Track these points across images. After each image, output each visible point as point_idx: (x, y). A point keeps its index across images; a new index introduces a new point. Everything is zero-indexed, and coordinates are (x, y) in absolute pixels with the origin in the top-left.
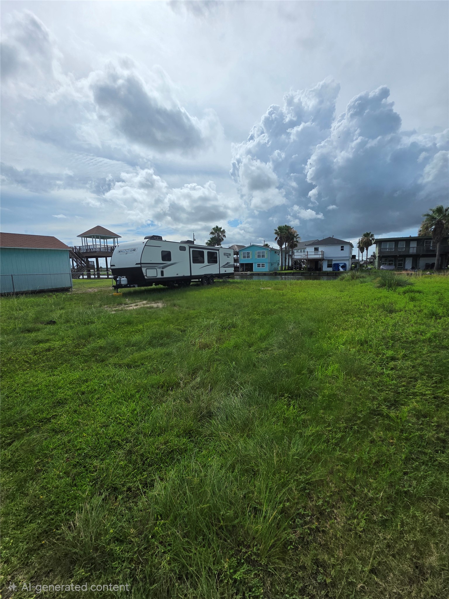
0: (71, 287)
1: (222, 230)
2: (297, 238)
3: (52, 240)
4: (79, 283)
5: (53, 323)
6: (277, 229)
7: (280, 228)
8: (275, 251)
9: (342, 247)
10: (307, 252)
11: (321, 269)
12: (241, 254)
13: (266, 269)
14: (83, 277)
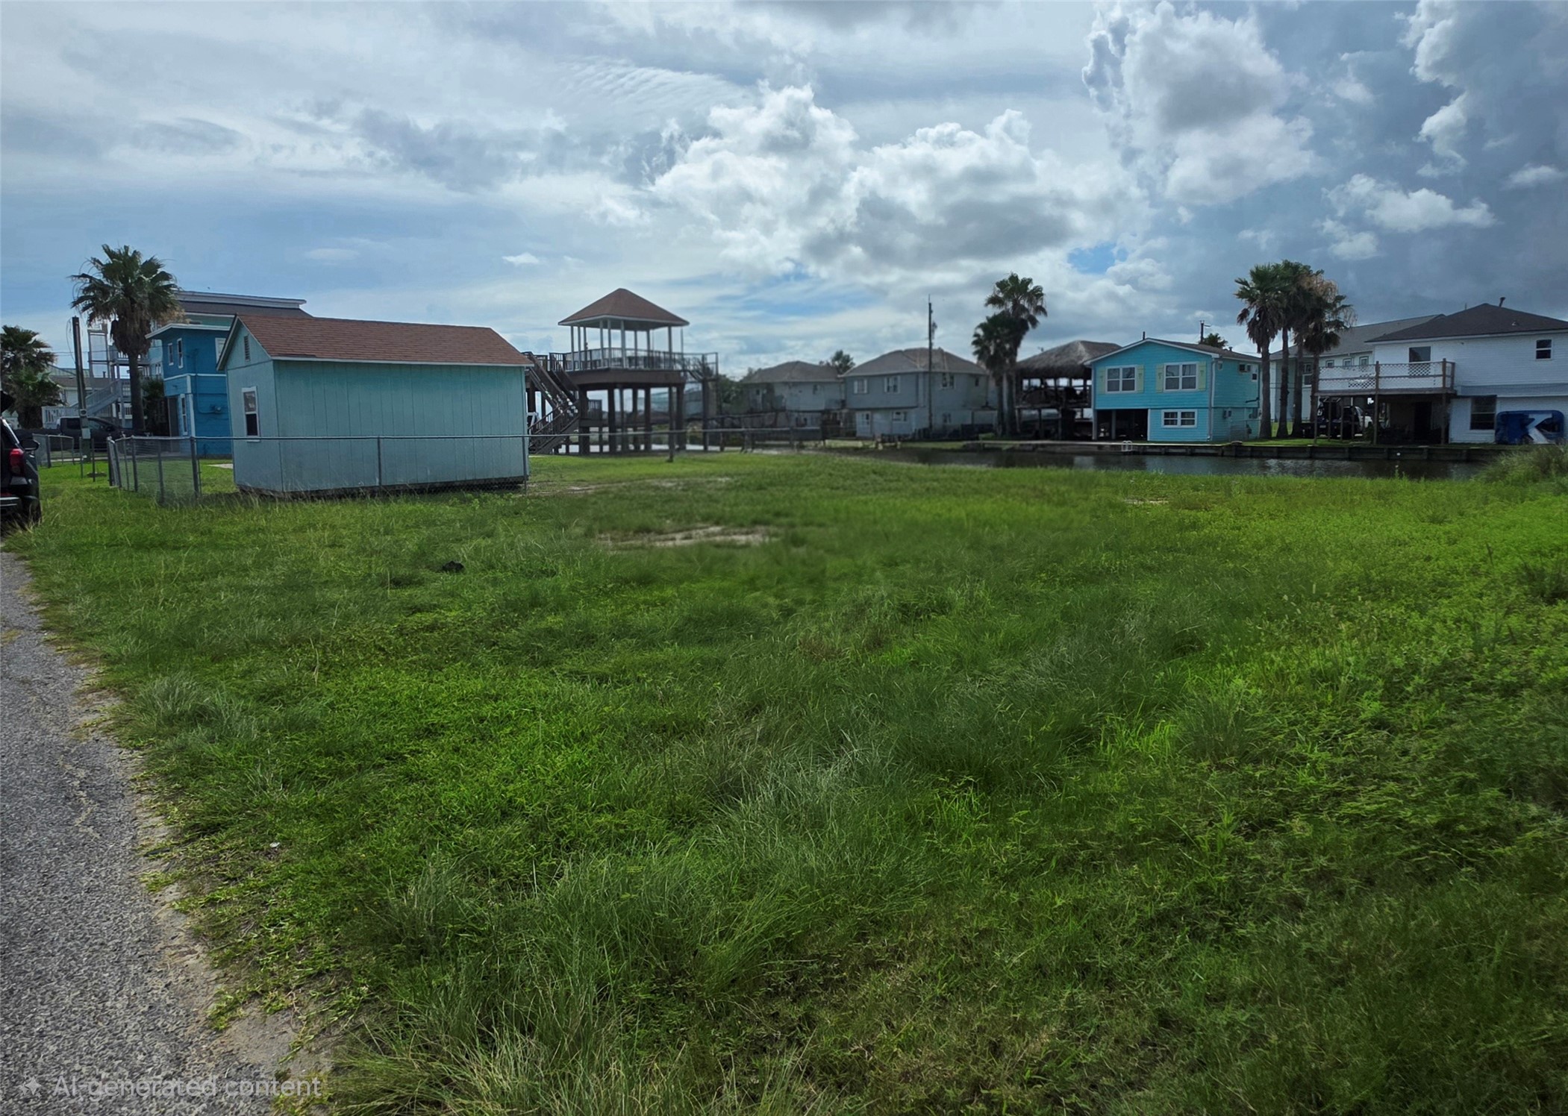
0: (523, 479)
1: (1031, 287)
2: (1336, 312)
3: (486, 338)
4: (553, 469)
5: (455, 567)
6: (1249, 280)
7: (1259, 275)
8: (1242, 363)
9: (1540, 344)
10: (1377, 366)
11: (1441, 435)
12: (1099, 374)
13: (1199, 432)
14: (567, 449)
